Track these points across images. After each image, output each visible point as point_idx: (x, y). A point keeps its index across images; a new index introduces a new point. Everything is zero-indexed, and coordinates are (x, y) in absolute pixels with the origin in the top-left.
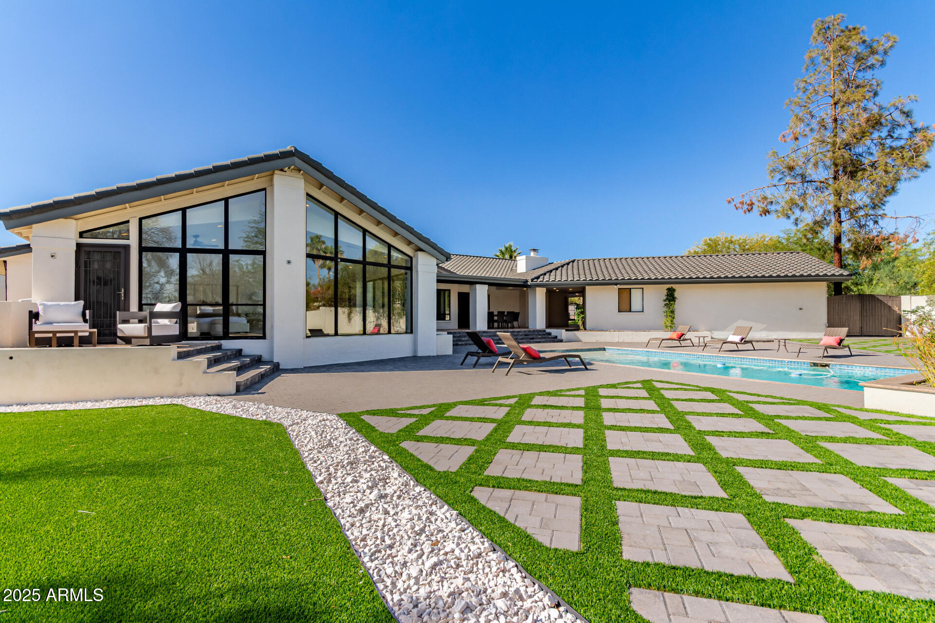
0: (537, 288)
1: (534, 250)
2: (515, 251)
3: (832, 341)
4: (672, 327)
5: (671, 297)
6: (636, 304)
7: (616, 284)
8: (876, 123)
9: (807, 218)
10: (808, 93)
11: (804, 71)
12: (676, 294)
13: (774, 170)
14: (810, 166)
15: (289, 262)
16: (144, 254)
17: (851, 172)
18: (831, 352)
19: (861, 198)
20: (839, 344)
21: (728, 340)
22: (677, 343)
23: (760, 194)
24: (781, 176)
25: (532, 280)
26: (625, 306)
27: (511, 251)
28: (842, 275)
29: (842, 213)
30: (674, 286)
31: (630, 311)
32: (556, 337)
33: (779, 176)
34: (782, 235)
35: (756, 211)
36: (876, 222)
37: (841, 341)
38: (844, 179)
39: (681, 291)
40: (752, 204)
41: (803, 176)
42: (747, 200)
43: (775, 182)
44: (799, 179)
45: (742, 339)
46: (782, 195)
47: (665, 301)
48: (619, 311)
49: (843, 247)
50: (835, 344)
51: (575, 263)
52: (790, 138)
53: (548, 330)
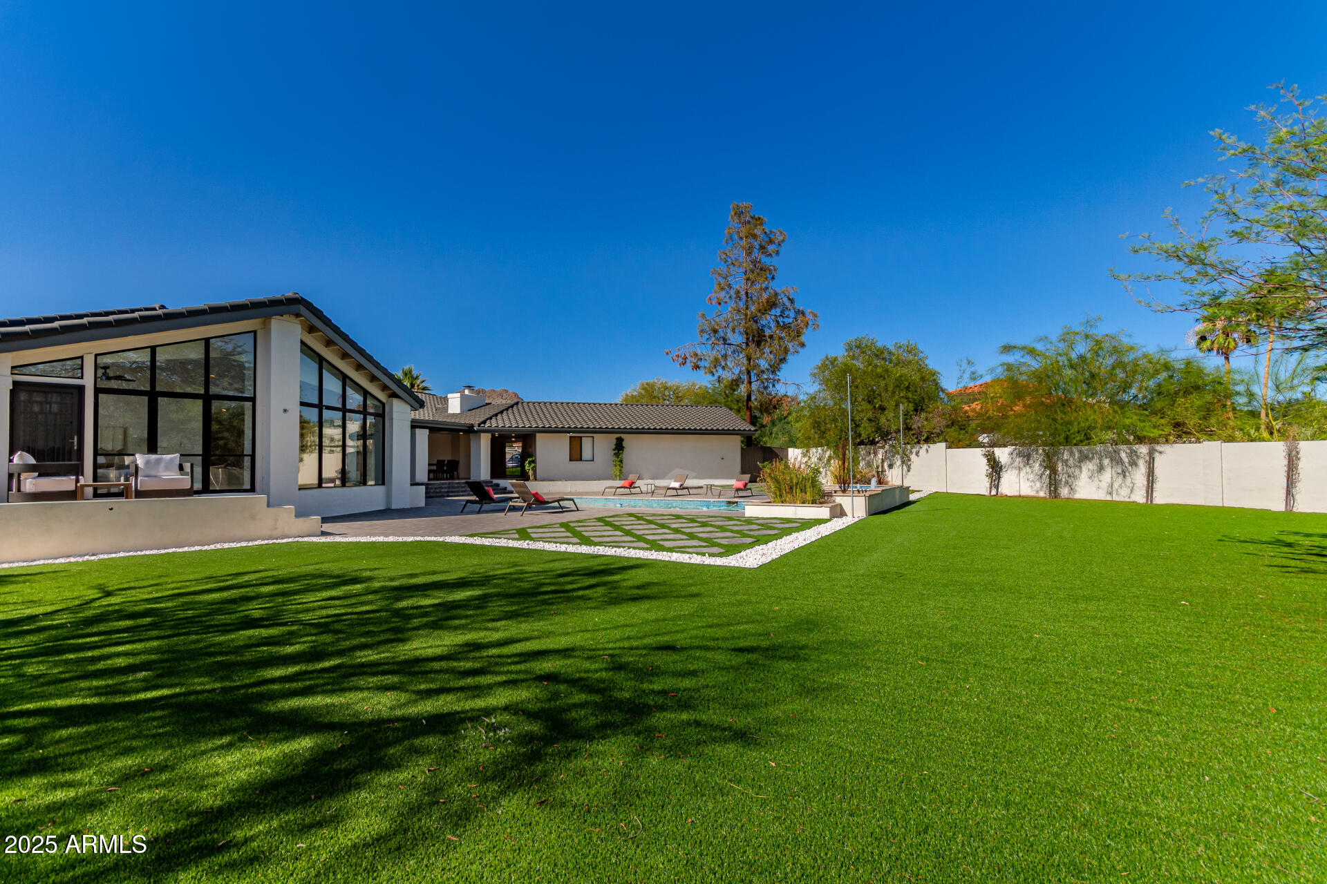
0: (482, 434)
1: (469, 387)
2: (417, 378)
3: (740, 484)
4: (622, 476)
5: (619, 446)
6: (587, 453)
7: (569, 433)
8: (772, 304)
9: (728, 376)
10: (728, 263)
11: (724, 243)
12: (624, 444)
13: (702, 331)
14: (729, 330)
15: (285, 411)
16: (101, 396)
17: (757, 341)
18: (741, 494)
19: (763, 364)
20: (745, 487)
21: (671, 486)
22: (627, 491)
23: (692, 350)
24: (708, 337)
25: (479, 425)
26: (576, 455)
27: (412, 377)
28: (750, 430)
29: (752, 374)
30: (623, 436)
31: (581, 460)
32: (506, 488)
33: (706, 336)
34: (709, 386)
35: (689, 365)
36: (774, 386)
37: (746, 484)
38: (753, 346)
39: (628, 440)
40: (685, 358)
41: (725, 340)
42: (681, 353)
43: (704, 341)
44: (722, 342)
45: (681, 485)
46: (709, 353)
47: (614, 450)
48: (571, 460)
49: (753, 405)
50: (742, 487)
51: (520, 405)
52: (714, 301)
53: (495, 481)
